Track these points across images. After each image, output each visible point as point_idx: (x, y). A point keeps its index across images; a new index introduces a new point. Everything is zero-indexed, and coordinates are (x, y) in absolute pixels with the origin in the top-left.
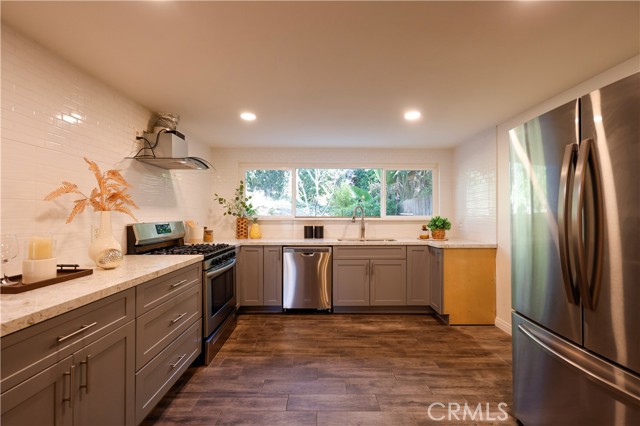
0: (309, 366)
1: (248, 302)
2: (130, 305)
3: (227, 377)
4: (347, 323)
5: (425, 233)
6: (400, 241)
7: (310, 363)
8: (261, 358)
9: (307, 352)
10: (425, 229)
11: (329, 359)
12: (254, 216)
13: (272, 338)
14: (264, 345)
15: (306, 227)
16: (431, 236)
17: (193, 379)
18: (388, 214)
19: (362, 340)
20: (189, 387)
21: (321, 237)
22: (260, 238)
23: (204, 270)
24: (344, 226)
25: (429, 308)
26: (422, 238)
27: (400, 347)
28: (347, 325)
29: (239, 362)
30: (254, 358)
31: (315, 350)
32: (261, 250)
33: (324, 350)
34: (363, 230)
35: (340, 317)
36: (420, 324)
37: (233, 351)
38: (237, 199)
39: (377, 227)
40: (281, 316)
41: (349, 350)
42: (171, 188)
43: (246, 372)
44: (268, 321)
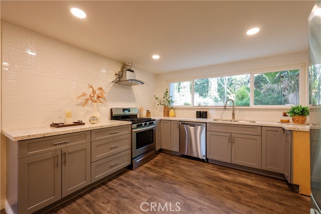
0: (173, 186)
1: (164, 147)
2: (88, 137)
3: (136, 178)
4: (213, 170)
5: (286, 118)
6: (258, 123)
7: (175, 184)
8: (155, 174)
9: (178, 178)
10: (285, 115)
11: (186, 186)
12: (171, 106)
13: (167, 167)
14: (161, 169)
15: (197, 112)
16: (291, 121)
17: (125, 174)
18: (255, 104)
19: (215, 182)
20: (122, 177)
21: (206, 117)
22: (175, 116)
23: (132, 129)
24: (221, 112)
25: (283, 175)
26: (282, 122)
27: (239, 195)
28: (211, 171)
29: (145, 173)
30: (152, 173)
31: (183, 178)
32: (169, 122)
33: (188, 180)
34: (233, 114)
35: (211, 165)
36: (270, 185)
37: (146, 167)
38: (164, 97)
39: (245, 112)
40: (178, 157)
41: (201, 185)
42: (133, 94)
43: (144, 179)
44: (171, 158)
